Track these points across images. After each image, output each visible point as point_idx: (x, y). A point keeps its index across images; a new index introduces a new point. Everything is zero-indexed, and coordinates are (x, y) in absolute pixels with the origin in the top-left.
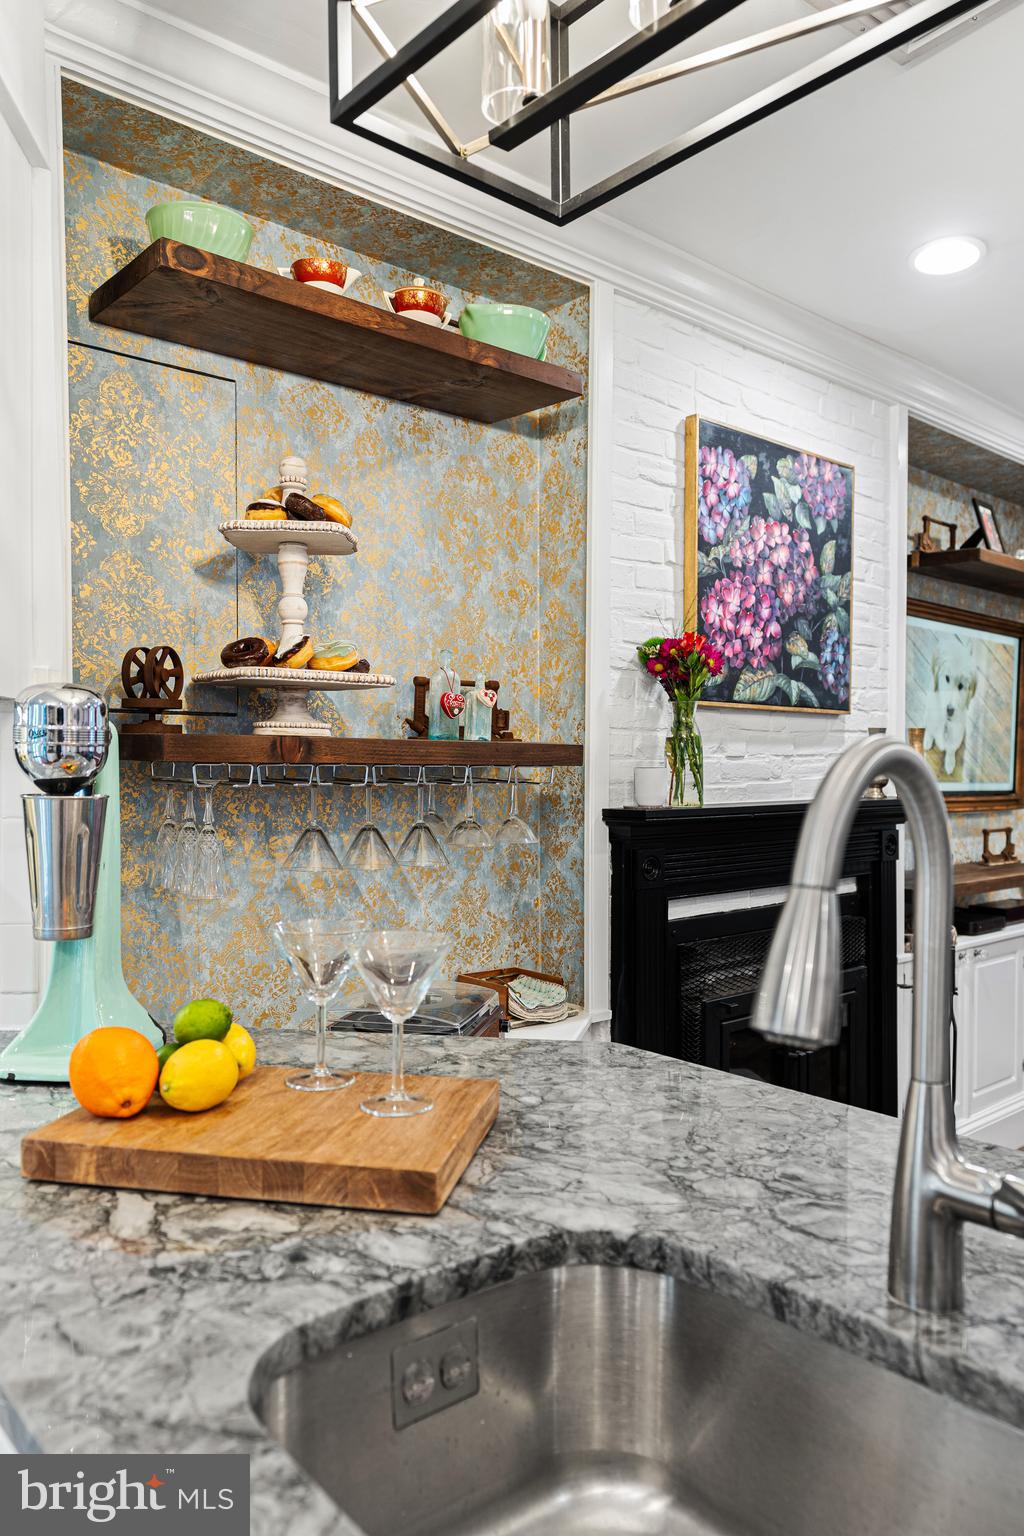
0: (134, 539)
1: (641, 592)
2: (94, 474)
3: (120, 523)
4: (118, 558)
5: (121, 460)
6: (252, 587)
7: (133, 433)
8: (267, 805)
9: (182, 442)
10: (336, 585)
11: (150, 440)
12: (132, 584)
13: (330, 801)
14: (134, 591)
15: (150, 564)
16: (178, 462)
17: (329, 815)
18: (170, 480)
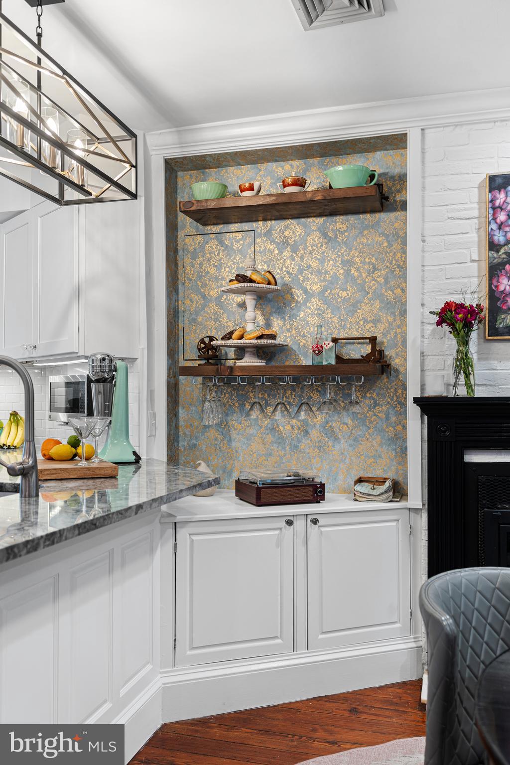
0: (216, 298)
1: (448, 281)
2: (203, 278)
3: (211, 294)
4: (211, 305)
5: (213, 271)
6: (260, 308)
7: (216, 260)
8: (266, 394)
9: (234, 259)
10: (297, 302)
11: (222, 261)
12: (216, 314)
13: (294, 393)
14: (216, 317)
15: (222, 306)
16: (232, 267)
17: (294, 399)
18: (229, 274)
